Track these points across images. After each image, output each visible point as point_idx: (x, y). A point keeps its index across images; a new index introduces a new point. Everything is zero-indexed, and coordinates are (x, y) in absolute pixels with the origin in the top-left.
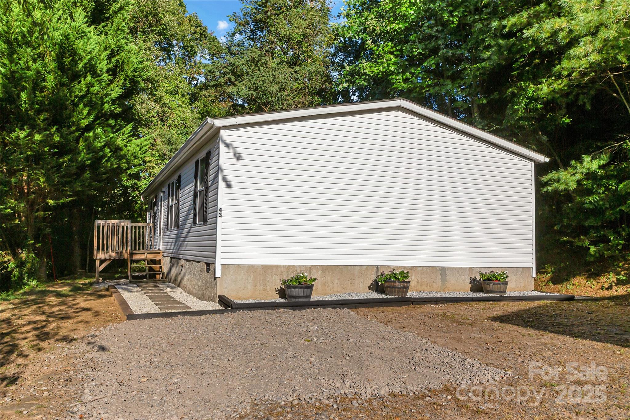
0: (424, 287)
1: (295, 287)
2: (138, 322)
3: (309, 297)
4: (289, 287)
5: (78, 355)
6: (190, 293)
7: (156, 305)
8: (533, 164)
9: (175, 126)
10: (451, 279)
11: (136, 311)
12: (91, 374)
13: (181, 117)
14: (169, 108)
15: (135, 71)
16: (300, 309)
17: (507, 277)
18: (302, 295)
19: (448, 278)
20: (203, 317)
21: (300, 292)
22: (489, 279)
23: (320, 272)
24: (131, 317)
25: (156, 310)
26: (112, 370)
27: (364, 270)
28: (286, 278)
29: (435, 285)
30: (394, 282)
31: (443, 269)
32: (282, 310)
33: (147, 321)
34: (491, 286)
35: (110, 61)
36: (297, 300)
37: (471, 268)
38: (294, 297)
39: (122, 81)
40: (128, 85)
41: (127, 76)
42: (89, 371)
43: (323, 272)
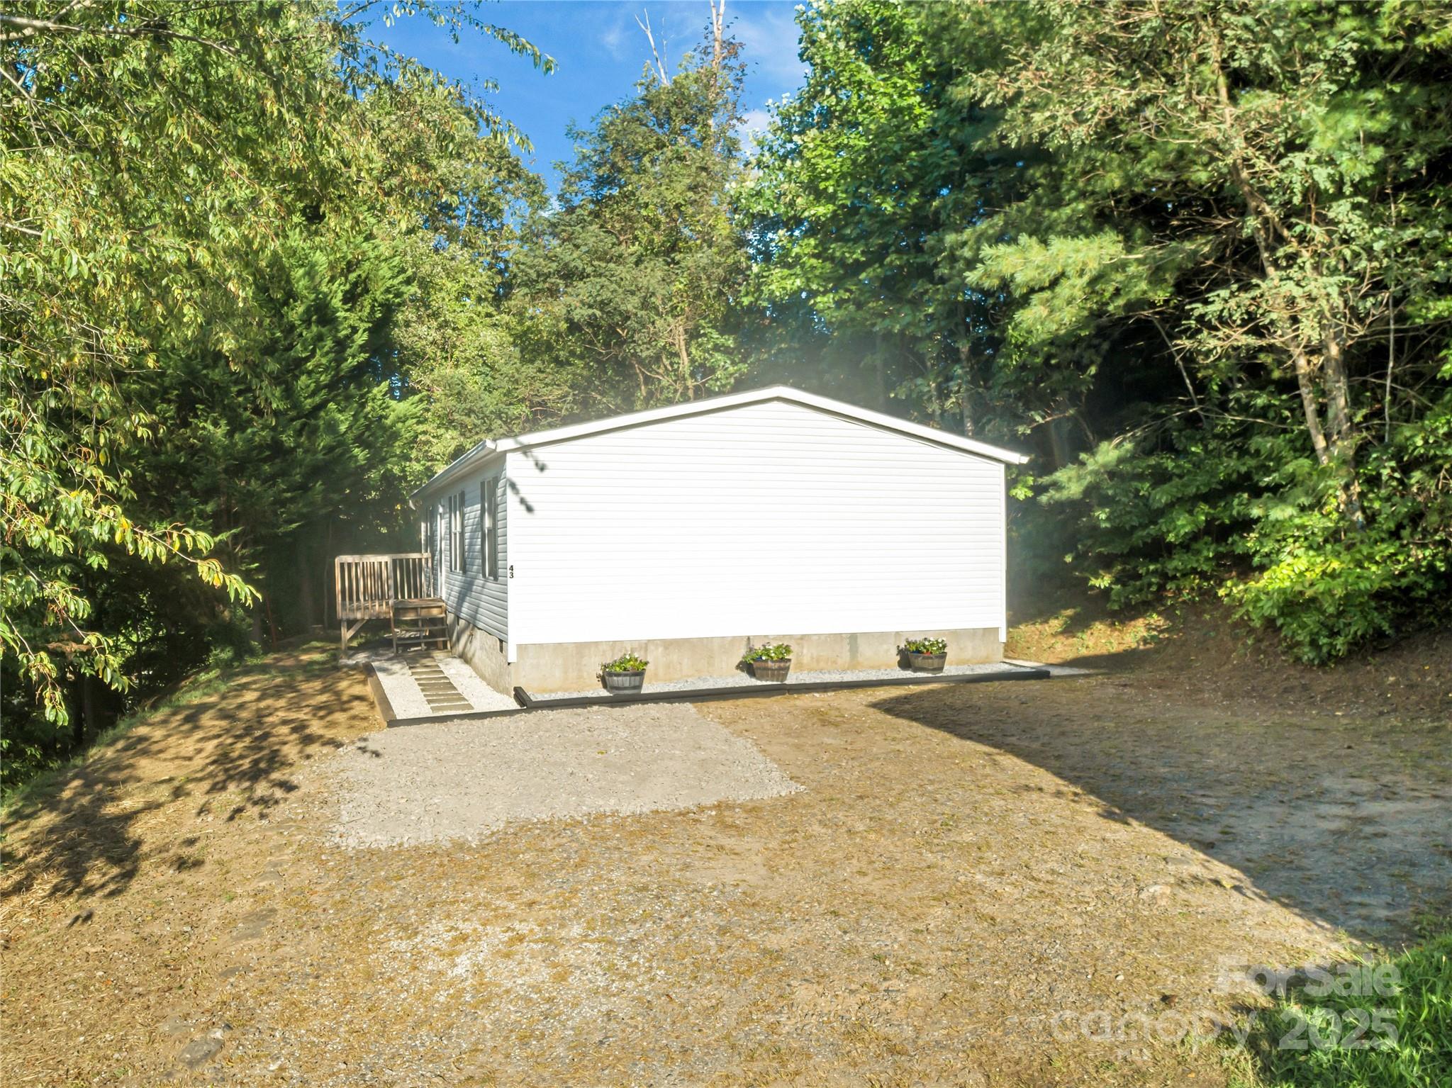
0: (822, 664)
1: (618, 675)
2: (401, 729)
3: (640, 687)
4: (610, 674)
5: (330, 775)
6: (483, 677)
7: (429, 702)
8: (1003, 466)
9: (467, 360)
10: (866, 651)
11: (400, 715)
12: (348, 796)
13: (477, 344)
14: (454, 329)
15: (388, 291)
16: (622, 706)
17: (944, 646)
18: (627, 684)
19: (860, 649)
20: (486, 721)
21: (626, 681)
22: (918, 651)
23: (660, 649)
24: (393, 723)
25: (426, 711)
26: (370, 791)
27: (728, 643)
28: (609, 661)
29: (840, 661)
30: (766, 661)
31: (853, 637)
32: (595, 708)
33: (413, 729)
34: (919, 661)
35: (347, 279)
36: (622, 692)
37: (897, 633)
38: (618, 688)
39: (367, 310)
40: (379, 315)
41: (375, 300)
42: (344, 793)
43: (666, 648)
